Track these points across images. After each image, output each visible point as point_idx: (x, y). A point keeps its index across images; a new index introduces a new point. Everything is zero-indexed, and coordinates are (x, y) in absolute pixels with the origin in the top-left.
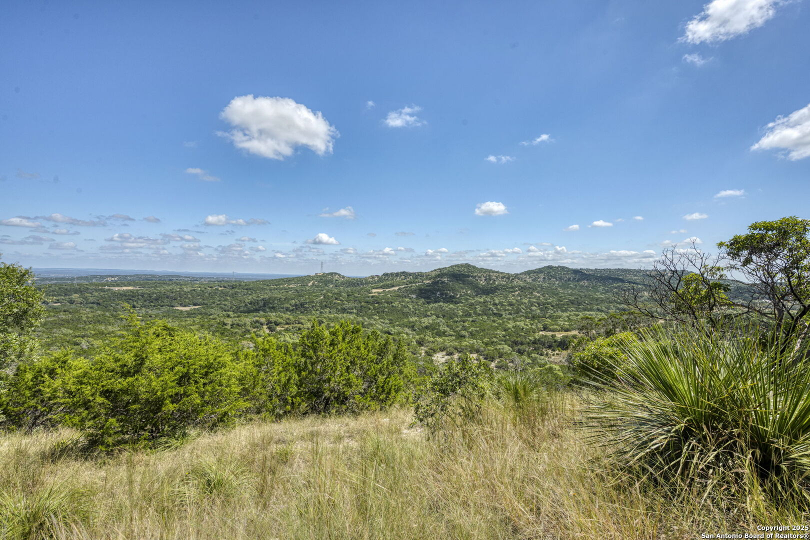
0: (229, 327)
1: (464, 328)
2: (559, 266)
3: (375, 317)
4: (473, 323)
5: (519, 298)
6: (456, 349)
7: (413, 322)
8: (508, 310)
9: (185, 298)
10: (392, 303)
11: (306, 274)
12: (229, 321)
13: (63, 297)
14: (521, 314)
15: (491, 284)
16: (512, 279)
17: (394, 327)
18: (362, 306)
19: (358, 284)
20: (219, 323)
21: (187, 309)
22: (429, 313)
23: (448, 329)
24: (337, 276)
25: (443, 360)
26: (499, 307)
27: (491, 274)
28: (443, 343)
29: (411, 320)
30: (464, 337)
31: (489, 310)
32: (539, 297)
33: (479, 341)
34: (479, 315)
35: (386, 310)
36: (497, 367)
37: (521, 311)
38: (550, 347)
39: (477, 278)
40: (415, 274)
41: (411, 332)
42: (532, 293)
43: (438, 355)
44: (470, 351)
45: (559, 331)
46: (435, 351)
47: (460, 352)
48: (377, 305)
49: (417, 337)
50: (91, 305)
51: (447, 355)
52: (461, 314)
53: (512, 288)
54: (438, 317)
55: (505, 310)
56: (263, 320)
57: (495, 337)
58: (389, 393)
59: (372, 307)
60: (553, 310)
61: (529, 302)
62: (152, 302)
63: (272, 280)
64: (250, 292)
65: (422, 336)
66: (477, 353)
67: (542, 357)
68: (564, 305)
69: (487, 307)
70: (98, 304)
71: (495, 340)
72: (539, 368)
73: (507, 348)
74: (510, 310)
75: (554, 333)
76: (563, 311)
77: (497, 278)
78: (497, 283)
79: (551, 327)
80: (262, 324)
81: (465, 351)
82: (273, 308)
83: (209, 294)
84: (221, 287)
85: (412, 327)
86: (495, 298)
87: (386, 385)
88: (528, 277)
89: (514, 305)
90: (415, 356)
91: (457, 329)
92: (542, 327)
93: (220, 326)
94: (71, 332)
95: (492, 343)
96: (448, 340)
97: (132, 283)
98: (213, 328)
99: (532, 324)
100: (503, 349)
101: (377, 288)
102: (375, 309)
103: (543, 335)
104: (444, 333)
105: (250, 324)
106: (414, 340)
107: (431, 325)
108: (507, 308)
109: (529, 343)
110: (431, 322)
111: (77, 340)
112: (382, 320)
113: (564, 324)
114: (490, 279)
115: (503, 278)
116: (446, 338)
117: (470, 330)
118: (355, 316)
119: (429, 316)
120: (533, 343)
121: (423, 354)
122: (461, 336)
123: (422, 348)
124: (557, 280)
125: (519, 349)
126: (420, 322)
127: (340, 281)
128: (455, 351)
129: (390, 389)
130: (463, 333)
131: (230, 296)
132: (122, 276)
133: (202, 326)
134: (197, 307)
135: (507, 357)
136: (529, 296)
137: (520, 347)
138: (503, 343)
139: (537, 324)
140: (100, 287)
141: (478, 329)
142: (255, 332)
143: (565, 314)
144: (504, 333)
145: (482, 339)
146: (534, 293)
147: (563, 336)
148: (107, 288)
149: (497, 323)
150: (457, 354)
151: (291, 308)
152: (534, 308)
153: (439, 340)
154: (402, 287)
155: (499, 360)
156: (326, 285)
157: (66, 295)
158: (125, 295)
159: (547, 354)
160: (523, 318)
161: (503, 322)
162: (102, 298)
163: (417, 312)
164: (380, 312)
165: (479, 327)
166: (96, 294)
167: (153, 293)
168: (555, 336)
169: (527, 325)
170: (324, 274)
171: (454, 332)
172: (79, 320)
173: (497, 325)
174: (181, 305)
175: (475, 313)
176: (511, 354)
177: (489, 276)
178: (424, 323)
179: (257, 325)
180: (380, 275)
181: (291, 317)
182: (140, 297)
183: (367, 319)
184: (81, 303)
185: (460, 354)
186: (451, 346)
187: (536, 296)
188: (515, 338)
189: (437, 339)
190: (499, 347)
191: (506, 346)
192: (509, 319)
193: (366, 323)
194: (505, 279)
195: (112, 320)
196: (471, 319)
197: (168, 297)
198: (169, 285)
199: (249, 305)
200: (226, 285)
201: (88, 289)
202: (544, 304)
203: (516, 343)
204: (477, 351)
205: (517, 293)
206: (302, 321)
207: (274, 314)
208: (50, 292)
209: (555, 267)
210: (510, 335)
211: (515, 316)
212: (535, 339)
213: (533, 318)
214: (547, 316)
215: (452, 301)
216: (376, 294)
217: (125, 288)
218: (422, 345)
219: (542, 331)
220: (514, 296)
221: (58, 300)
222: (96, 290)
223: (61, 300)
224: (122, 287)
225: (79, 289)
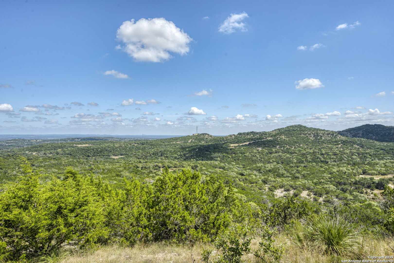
0: (140, 169)
1: (298, 172)
2: (375, 125)
3: (233, 163)
4: (305, 168)
5: (342, 149)
6: (291, 187)
7: (259, 167)
8: (333, 158)
9: (116, 151)
10: (244, 153)
11: (187, 135)
12: (140, 165)
13: (53, 151)
14: (343, 161)
15: (319, 139)
16: (336, 135)
17: (246, 170)
18: (223, 156)
19: (221, 141)
20: (134, 167)
21: (117, 157)
22: (271, 161)
23: (285, 172)
24: (207, 136)
25: (282, 195)
26: (325, 156)
27: (319, 132)
28: (282, 182)
29: (258, 165)
30: (298, 178)
31: (318, 158)
32: (359, 148)
33: (309, 181)
34: (310, 162)
35: (241, 158)
36: (324, 201)
37: (344, 159)
38: (369, 187)
39: (307, 135)
40: (260, 133)
41: (258, 174)
42: (352, 145)
43: (278, 191)
44: (302, 189)
45: (377, 175)
46: (275, 188)
47: (295, 189)
48: (234, 155)
49: (263, 177)
50: (67, 155)
51: (285, 191)
52: (295, 161)
53: (336, 142)
54: (278, 163)
55: (330, 158)
56: (160, 165)
57: (323, 179)
58: (218, 228)
59: (230, 156)
60: (370, 158)
61: (351, 152)
62: (98, 153)
63: (166, 139)
64: (153, 147)
65: (266, 177)
66: (308, 190)
67: (362, 195)
68: (380, 154)
69: (316, 156)
70: (71, 154)
71: (323, 181)
72: (359, 204)
73: (332, 187)
74: (335, 158)
75: (372, 177)
76: (379, 159)
77: (323, 135)
78: (323, 138)
79: (369, 172)
80: (160, 167)
81: (299, 188)
82: (167, 157)
83: (129, 148)
84: (136, 144)
85: (259, 170)
86: (322, 150)
87: (216, 222)
88: (349, 133)
89: (337, 154)
90: (261, 191)
91: (293, 172)
92: (362, 171)
93: (135, 168)
94: (57, 171)
95: (320, 183)
96: (286, 180)
98: (131, 170)
99: (353, 170)
100: (329, 187)
101: (234, 143)
102: (232, 157)
103: (363, 178)
104: (283, 175)
105: (152, 167)
106: (260, 180)
107: (273, 169)
108: (332, 157)
109: (350, 184)
110: (273, 167)
111: (59, 175)
112: (237, 165)
113: (381, 170)
114: (318, 136)
115: (328, 134)
116: (284, 179)
117: (303, 173)
118: (219, 162)
119: (271, 163)
120: (354, 184)
121: (267, 190)
122: (296, 178)
123: (266, 185)
124: (374, 135)
125: (342, 188)
126: (265, 167)
127: (209, 139)
128: (291, 189)
129: (219, 225)
130: (297, 175)
131: (141, 150)
133: (125, 168)
134: (122, 156)
135: (332, 194)
136: (350, 148)
137: (343, 186)
138: (329, 183)
139: (357, 169)
140: (71, 145)
141: (309, 172)
142: (155, 173)
143: (382, 162)
144: (330, 176)
145: (312, 180)
146: (354, 146)
147: (380, 179)
148: (75, 145)
149: (324, 168)
150: (293, 191)
151: (178, 157)
152: (354, 157)
153: (279, 180)
154: (251, 142)
155: (326, 196)
156: (200, 142)
157: (55, 149)
158: (84, 150)
159: (366, 193)
160: (345, 165)
161: (329, 167)
162: (73, 151)
163: (263, 159)
164: (236, 160)
165: (309, 171)
166: (69, 149)
167: (99, 148)
168: (373, 179)
169: (349, 170)
170: (198, 134)
171: (290, 174)
172: (61, 164)
173: (324, 169)
174: (114, 155)
175: (306, 161)
176: (335, 191)
177: (317, 133)
178: (268, 167)
179: (157, 168)
180: (236, 134)
181: (177, 163)
182: (92, 151)
183: (227, 164)
184: (62, 154)
185: (295, 191)
186: (288, 184)
187: (356, 148)
188: (339, 180)
189: (278, 179)
190: (326, 186)
191: (331, 186)
192: (334, 165)
193: (226, 167)
194: (329, 136)
195: (77, 164)
196: (303, 165)
197: (106, 151)
198: (107, 143)
199: (152, 155)
200: (139, 142)
201: (65, 146)
202: (363, 154)
203: (340, 184)
204: (308, 189)
205: (340, 146)
206: (184, 165)
207: (167, 161)
208: (47, 148)
209: (372, 125)
210: (334, 177)
211: (338, 163)
212: (356, 181)
213: (354, 164)
214: (366, 163)
215: (289, 152)
216: (233, 147)
217: (84, 145)
218: (266, 183)
219: (361, 174)
220: (337, 148)
221: (51, 152)
222: (69, 146)
223: (52, 153)
224: (82, 144)
225: (61, 146)
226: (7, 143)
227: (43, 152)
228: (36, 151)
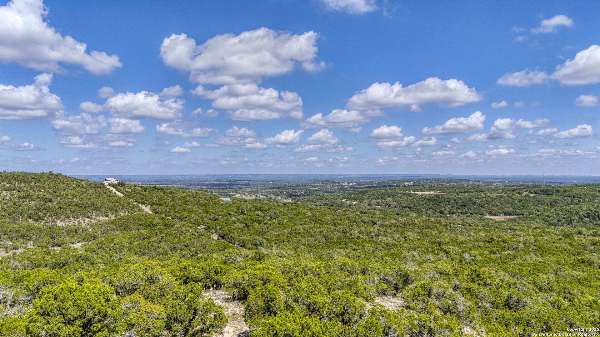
9: (493, 205)
13: (380, 201)
21: (498, 218)
62: (459, 209)
64: (575, 201)
70: (410, 208)
83: (520, 202)
84: (531, 193)
97: (433, 188)
131: (548, 205)
132: (416, 180)
134: (509, 217)
140: (407, 192)
148: (412, 192)
157: (382, 198)
158: (431, 200)
162: (412, 203)
166: (405, 198)
167: (459, 199)
174: (490, 213)
182: (447, 203)
197: (474, 204)
200: (537, 190)
208: (371, 196)
217: (427, 193)
221: (378, 203)
222: (403, 194)
223: (380, 204)
224: (424, 191)
225: (391, 193)
226: (313, 186)
227: (367, 202)
228: (357, 200)
